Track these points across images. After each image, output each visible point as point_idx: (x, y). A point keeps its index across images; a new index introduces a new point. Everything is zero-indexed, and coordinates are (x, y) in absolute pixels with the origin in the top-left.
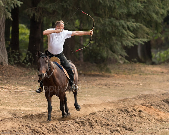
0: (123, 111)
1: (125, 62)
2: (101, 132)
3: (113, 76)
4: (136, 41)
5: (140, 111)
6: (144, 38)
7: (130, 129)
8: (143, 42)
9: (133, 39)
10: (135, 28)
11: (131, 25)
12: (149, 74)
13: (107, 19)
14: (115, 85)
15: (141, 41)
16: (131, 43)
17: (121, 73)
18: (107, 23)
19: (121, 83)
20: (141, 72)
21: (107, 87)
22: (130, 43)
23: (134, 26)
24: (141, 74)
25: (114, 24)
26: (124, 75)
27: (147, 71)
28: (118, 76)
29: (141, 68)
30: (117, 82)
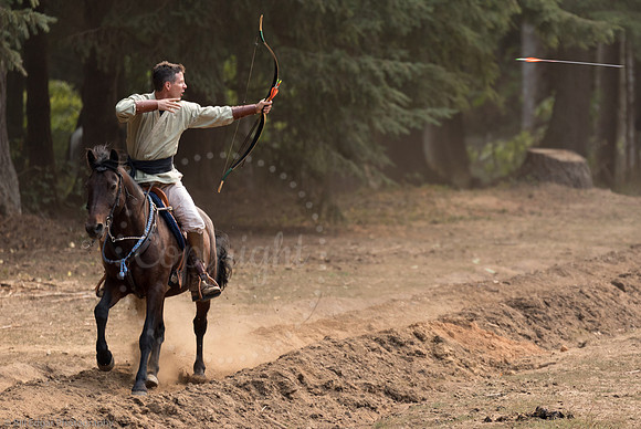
0: (382, 343)
1: (384, 185)
2: (316, 410)
3: (350, 231)
4: (416, 118)
5: (437, 340)
6: (439, 105)
7: (408, 399)
8: (439, 119)
9: (406, 112)
10: (410, 78)
11: (396, 69)
12: (461, 218)
13: (321, 55)
14: (357, 258)
15: (431, 115)
16: (402, 124)
17: (374, 219)
18: (321, 65)
19: (374, 251)
20: (437, 214)
21: (331, 268)
22: (396, 124)
23: (407, 71)
24: (437, 219)
25: (343, 67)
26: (383, 227)
27: (454, 209)
28: (365, 231)
29: (436, 200)
30: (362, 249)
